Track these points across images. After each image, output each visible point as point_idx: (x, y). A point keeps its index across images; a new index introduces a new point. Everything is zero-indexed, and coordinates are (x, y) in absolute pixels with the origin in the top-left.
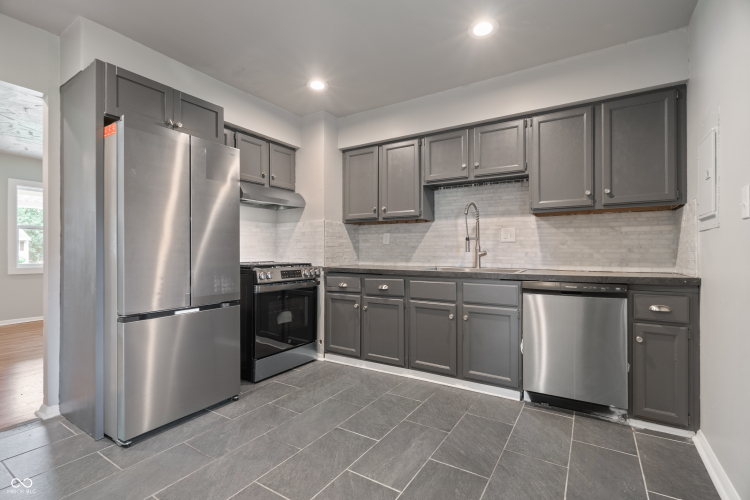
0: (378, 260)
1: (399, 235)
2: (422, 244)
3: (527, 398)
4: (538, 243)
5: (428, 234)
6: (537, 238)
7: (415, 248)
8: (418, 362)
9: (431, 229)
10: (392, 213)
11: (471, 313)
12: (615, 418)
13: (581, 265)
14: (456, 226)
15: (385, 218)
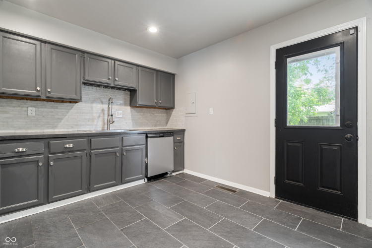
1: (46, 110)
2: (67, 117)
3: (146, 181)
4: (131, 118)
5: (72, 111)
6: (131, 116)
7: (60, 119)
8: (95, 186)
9: (74, 108)
11: (127, 151)
12: (169, 175)
13: (145, 127)
14: (92, 107)
15: (47, 97)
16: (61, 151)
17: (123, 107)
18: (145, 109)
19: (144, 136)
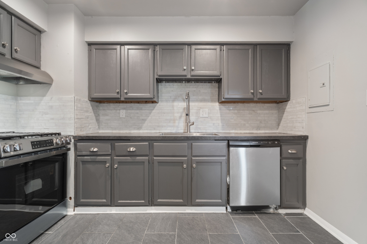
0: (115, 129)
1: (133, 111)
2: (150, 118)
3: (229, 210)
4: (220, 118)
5: (154, 111)
6: (219, 115)
7: (144, 120)
8: (159, 200)
9: (156, 108)
10: (131, 95)
11: (198, 163)
12: (271, 211)
13: (240, 130)
14: (173, 107)
15: (125, 98)
16: (125, 154)
17: (210, 104)
18: (240, 105)
19: (225, 143)
